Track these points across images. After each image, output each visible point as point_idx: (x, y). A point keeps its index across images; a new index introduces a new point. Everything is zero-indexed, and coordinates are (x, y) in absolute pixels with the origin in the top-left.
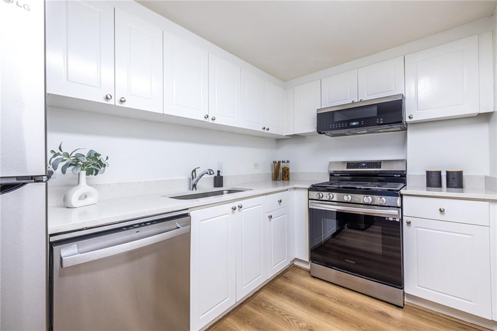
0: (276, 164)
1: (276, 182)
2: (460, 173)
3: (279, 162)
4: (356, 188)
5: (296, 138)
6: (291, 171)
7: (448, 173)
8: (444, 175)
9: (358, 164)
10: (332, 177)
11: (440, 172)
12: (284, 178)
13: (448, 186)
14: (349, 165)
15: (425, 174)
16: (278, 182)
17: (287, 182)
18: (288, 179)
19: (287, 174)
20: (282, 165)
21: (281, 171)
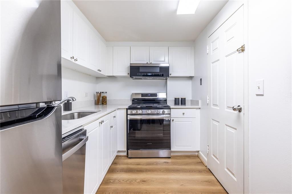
0: (98, 94)
1: (98, 106)
2: (185, 99)
3: (101, 93)
4: (152, 107)
5: (112, 78)
6: (108, 99)
7: (181, 98)
8: (180, 99)
9: (146, 95)
10: (133, 102)
11: (179, 98)
12: (103, 103)
13: (181, 104)
14: (143, 95)
15: (174, 99)
16: (100, 106)
17: (105, 106)
18: (106, 104)
19: (105, 101)
20: (102, 95)
21: (101, 99)
